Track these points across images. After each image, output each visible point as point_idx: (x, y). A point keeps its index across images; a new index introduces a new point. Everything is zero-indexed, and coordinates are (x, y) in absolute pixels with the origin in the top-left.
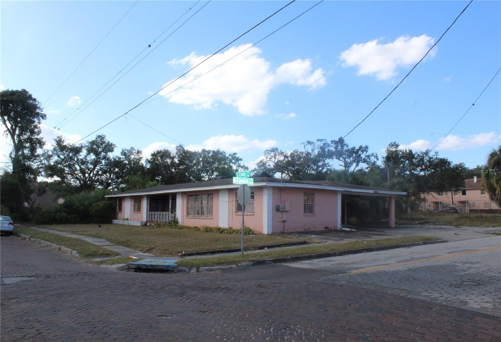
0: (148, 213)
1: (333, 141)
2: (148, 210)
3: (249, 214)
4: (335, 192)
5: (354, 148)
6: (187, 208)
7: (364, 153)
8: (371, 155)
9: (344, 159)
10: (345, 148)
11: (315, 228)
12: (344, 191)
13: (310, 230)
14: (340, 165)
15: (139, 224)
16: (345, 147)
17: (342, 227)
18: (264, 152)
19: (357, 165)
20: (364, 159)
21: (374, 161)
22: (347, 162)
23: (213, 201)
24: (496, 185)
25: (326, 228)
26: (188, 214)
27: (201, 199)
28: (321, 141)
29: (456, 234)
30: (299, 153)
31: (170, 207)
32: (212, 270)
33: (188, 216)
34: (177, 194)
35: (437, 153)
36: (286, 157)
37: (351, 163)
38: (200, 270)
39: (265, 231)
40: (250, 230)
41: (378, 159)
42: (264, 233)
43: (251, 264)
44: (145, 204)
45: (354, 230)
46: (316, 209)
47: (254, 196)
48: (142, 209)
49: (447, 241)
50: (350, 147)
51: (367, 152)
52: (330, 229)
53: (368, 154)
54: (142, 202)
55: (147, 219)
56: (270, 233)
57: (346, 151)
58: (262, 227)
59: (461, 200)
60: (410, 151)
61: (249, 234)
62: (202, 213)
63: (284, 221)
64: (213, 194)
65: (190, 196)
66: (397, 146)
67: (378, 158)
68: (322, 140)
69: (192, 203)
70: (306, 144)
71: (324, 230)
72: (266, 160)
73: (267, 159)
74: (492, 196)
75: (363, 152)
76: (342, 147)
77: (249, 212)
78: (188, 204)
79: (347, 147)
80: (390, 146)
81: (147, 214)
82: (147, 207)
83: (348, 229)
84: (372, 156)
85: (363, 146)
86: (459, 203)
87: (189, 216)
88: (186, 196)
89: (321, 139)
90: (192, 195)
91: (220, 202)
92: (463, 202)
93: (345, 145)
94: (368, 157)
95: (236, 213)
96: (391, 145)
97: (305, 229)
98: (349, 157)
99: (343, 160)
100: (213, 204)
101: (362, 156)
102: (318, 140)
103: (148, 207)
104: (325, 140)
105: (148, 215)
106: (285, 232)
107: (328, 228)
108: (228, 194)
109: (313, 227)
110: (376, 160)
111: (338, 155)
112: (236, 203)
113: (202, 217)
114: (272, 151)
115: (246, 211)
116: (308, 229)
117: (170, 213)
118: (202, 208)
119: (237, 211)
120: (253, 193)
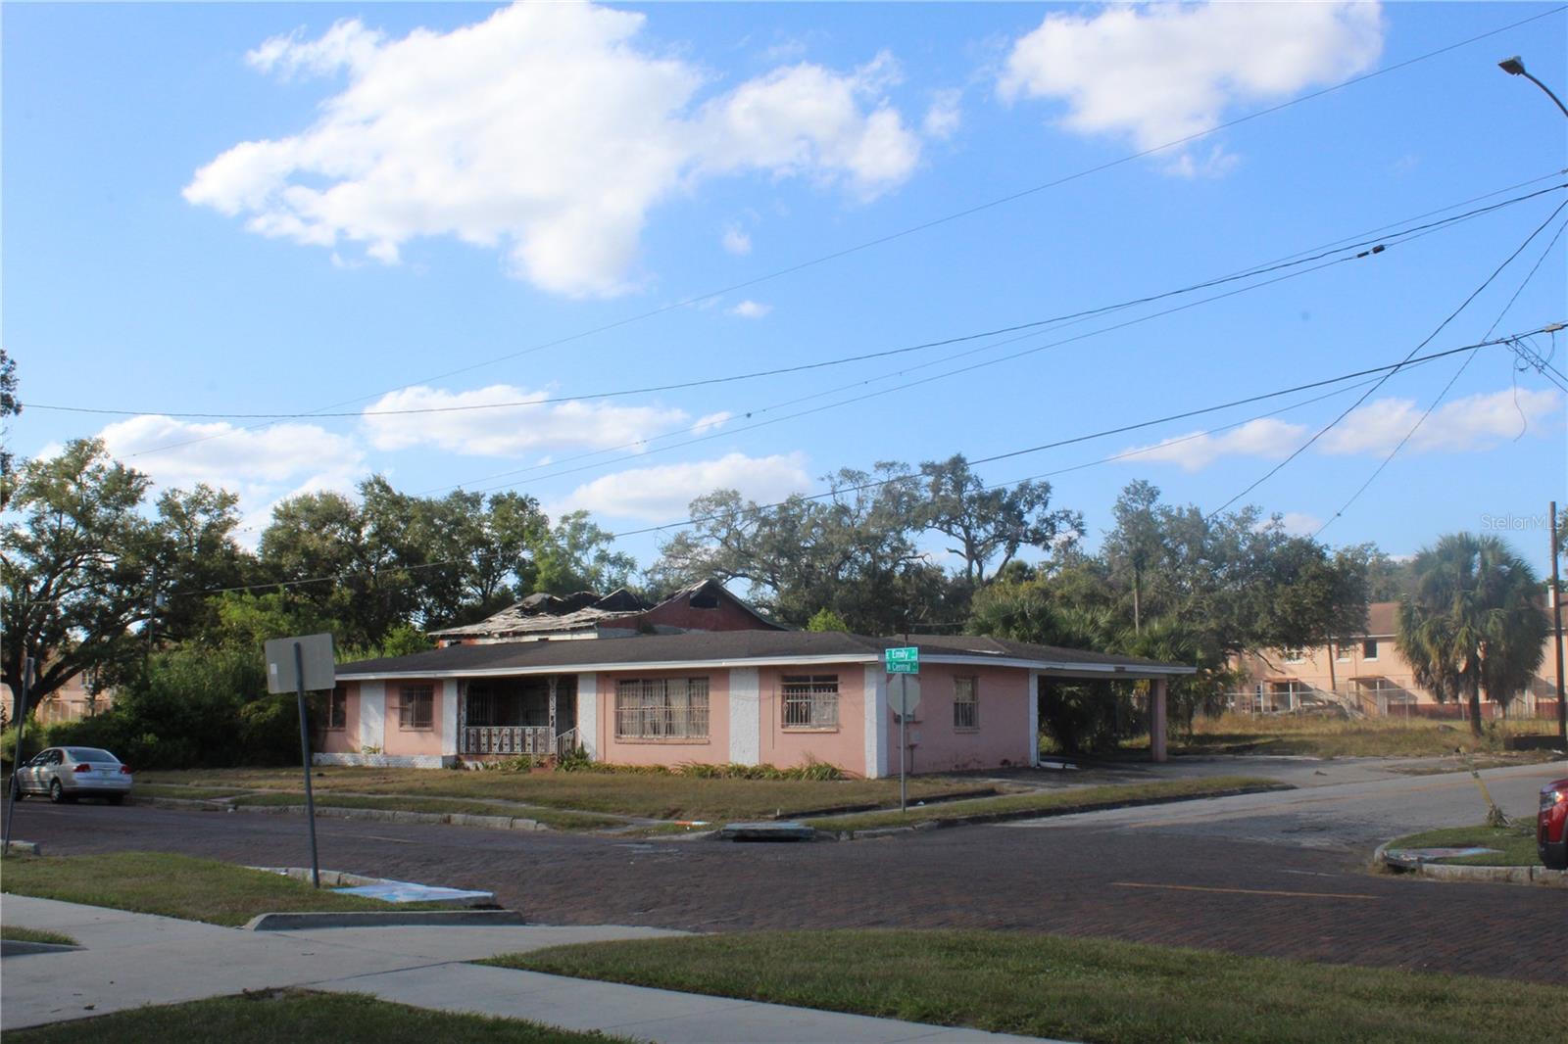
0: (463, 730)
1: (928, 466)
2: (464, 721)
3: (823, 729)
4: (1025, 673)
5: (998, 494)
6: (619, 716)
7: (1038, 508)
8: (1062, 515)
9: (967, 529)
10: (970, 490)
11: (979, 762)
12: (1047, 669)
13: (969, 768)
14: (951, 551)
15: (438, 764)
16: (970, 487)
17: (1042, 760)
18: (691, 505)
19: (1012, 550)
20: (1035, 532)
21: (1070, 538)
22: (975, 538)
23: (707, 699)
24: (1427, 646)
25: (1005, 762)
26: (620, 731)
27: (666, 690)
28: (889, 470)
29: (1317, 773)
30: (804, 506)
31: (552, 712)
32: (875, 836)
33: (617, 737)
34: (580, 677)
35: (1279, 518)
36: (765, 522)
37: (989, 545)
38: (855, 836)
39: (872, 770)
40: (834, 771)
41: (1082, 533)
42: (868, 776)
43: (936, 824)
44: (448, 708)
45: (1073, 767)
46: (983, 716)
47: (836, 685)
48: (435, 719)
50: (989, 487)
51: (1046, 504)
52: (1012, 765)
53: (1048, 514)
54: (436, 698)
55: (458, 748)
56: (884, 775)
57: (972, 500)
58: (862, 762)
59: (1361, 674)
60: (1195, 513)
61: (831, 778)
62: (670, 730)
63: (912, 747)
64: (707, 678)
65: (623, 682)
66: (1153, 494)
67: (1083, 528)
68: (892, 464)
69: (631, 703)
70: (837, 480)
71: (1000, 766)
72: (698, 535)
73: (698, 529)
74: (1420, 674)
75: (1031, 505)
76: (959, 486)
77: (824, 726)
78: (618, 704)
79: (979, 485)
80: (1128, 493)
81: (459, 733)
82: (459, 714)
83: (1059, 766)
84: (1062, 518)
85: (1035, 482)
86: (1354, 682)
87: (623, 736)
88: (614, 683)
89: (890, 461)
90: (637, 681)
91: (731, 699)
92: (1369, 682)
93: (969, 479)
94: (1050, 524)
95: (783, 727)
96: (1132, 489)
97: (957, 764)
98: (984, 520)
99: (964, 536)
100: (708, 703)
101: (1027, 518)
102: (880, 466)
103: (464, 714)
104: (903, 466)
105: (463, 737)
106: (915, 772)
107: (1009, 763)
108: (758, 678)
109: (974, 760)
110: (1074, 534)
111: (947, 514)
112: (783, 703)
113: (671, 738)
114: (719, 504)
115: (814, 722)
116: (965, 766)
117: (553, 730)
118: (669, 715)
119: (788, 721)
120: (835, 678)
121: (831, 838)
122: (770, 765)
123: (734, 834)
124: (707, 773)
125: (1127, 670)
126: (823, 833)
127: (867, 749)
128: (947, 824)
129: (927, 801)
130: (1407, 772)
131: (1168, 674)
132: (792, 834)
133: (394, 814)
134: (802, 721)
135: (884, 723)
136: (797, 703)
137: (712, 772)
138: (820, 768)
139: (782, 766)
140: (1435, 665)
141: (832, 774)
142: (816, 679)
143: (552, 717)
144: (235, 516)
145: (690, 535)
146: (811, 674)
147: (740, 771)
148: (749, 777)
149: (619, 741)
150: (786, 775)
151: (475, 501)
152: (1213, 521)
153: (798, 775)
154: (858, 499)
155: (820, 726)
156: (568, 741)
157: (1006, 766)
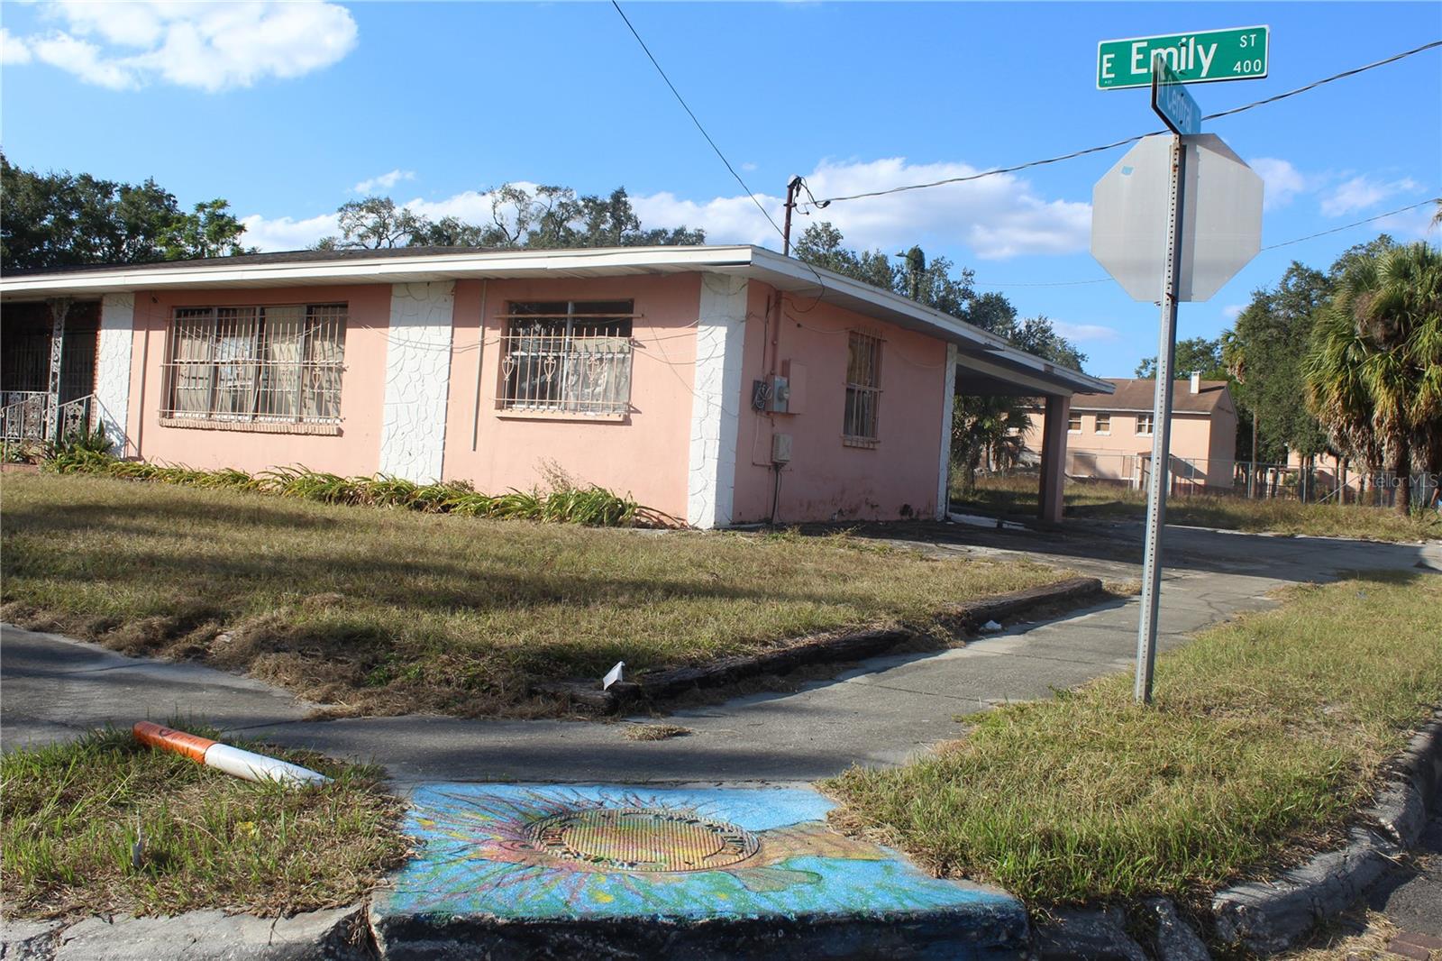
1: (590, 201)
3: (590, 416)
6: (171, 376)
10: (629, 230)
11: (873, 507)
13: (858, 517)
16: (629, 226)
17: (951, 509)
18: (341, 210)
23: (342, 344)
25: (905, 509)
26: (171, 403)
27: (262, 329)
28: (552, 194)
31: (55, 367)
33: (164, 415)
34: (105, 298)
39: (702, 510)
40: (618, 506)
42: (691, 523)
47: (630, 321)
52: (914, 515)
56: (726, 522)
58: (681, 491)
62: (266, 403)
63: (777, 467)
64: (344, 306)
68: (555, 189)
69: (197, 349)
70: (500, 197)
71: (898, 517)
72: (345, 242)
73: (346, 236)
76: (617, 226)
77: (594, 408)
78: (172, 351)
79: (637, 227)
87: (177, 414)
88: (165, 312)
89: (554, 185)
90: (208, 311)
91: (390, 347)
93: (629, 218)
95: (500, 406)
97: (841, 512)
100: (342, 353)
102: (541, 189)
107: (911, 513)
108: (450, 305)
109: (867, 501)
112: (502, 357)
113: (265, 421)
114: (371, 210)
115: (572, 401)
116: (853, 511)
117: (54, 398)
118: (265, 374)
119: (512, 395)
120: (628, 306)
122: (465, 485)
124: (331, 492)
127: (693, 464)
134: (543, 396)
135: (735, 410)
136: (536, 359)
137: (341, 490)
138: (582, 497)
139: (492, 486)
141: (610, 512)
142: (580, 307)
143: (55, 374)
145: (336, 242)
146: (572, 297)
147: (402, 495)
148: (419, 506)
149: (169, 422)
150: (502, 509)
153: (531, 509)
154: (519, 219)
155: (585, 408)
156: (75, 417)
157: (906, 518)
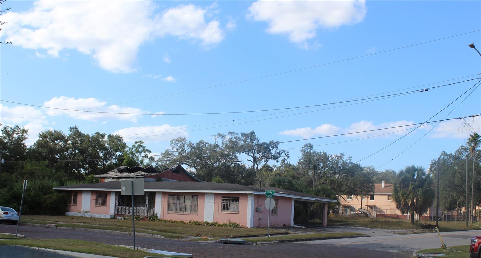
0: (117, 207)
1: (243, 134)
2: (117, 204)
3: (234, 213)
4: (291, 199)
5: (264, 144)
6: (168, 205)
7: (275, 149)
8: (282, 151)
9: (254, 154)
10: (255, 142)
11: (278, 224)
12: (298, 198)
13: (275, 226)
14: (248, 160)
15: (109, 217)
16: (255, 141)
17: (294, 225)
18: (171, 141)
19: (267, 161)
20: (274, 156)
21: (284, 159)
22: (256, 157)
23: (198, 202)
24: (401, 198)
25: (284, 225)
26: (169, 210)
27: (184, 199)
28: (232, 134)
29: (373, 232)
30: (204, 144)
31: (147, 203)
32: (263, 244)
33: (168, 212)
34: (156, 193)
35: (351, 158)
36: (193, 148)
37: (260, 159)
38: (258, 244)
39: (249, 225)
40: (238, 225)
41: (288, 157)
42: (247, 227)
43: (279, 241)
44: (112, 200)
45: (304, 227)
46: (279, 211)
47: (239, 200)
48: (108, 203)
49: (369, 236)
50: (261, 142)
51: (277, 148)
52: (286, 226)
53: (278, 151)
54: (108, 197)
55: (115, 213)
56: (252, 227)
57: (256, 145)
58: (246, 223)
59: (369, 204)
60: (325, 154)
61: (237, 227)
62: (185, 210)
63: (260, 219)
64: (198, 196)
65: (170, 195)
66: (311, 147)
67: (289, 156)
68: (233, 133)
69: (173, 201)
70: (217, 136)
71: (283, 226)
72: (173, 151)
73: (173, 149)
74: (398, 206)
75: (273, 148)
76: (252, 141)
77: (234, 212)
78: (169, 202)
79: (258, 141)
80: (305, 146)
81: (115, 208)
82: (115, 202)
83: (299, 227)
84: (282, 153)
85: (275, 141)
86: (367, 207)
87: (170, 211)
88: (167, 195)
89: (233, 132)
90: (175, 195)
91: (205, 202)
92: (371, 207)
93: (255, 139)
94: (279, 154)
95: (221, 211)
97: (271, 225)
98: (259, 152)
99: (253, 156)
100: (198, 203)
101: (272, 151)
102: (229, 133)
103: (117, 202)
104: (236, 134)
105: (117, 209)
106: (261, 226)
108: (214, 196)
109: (276, 224)
110: (286, 158)
111: (247, 149)
112: (222, 204)
113: (185, 213)
114: (180, 141)
115: (231, 210)
116: (274, 225)
117: (147, 209)
118: (185, 206)
119: (223, 210)
120: (239, 198)
121: (251, 244)
122: (217, 222)
123: (223, 242)
124: (197, 224)
125: (318, 200)
126: (249, 242)
128: (282, 241)
129: (271, 235)
130: (397, 234)
131: (328, 202)
132: (240, 242)
133: (112, 232)
134: (227, 210)
135: (253, 212)
136: (226, 204)
137: (199, 223)
138: (233, 224)
139: (221, 223)
140: (402, 203)
141: (237, 226)
142: (232, 198)
143: (147, 205)
144: (26, 136)
145: (170, 151)
146: (231, 196)
147: (208, 223)
148: (211, 225)
149: (168, 213)
150: (222, 225)
151: (103, 136)
152: (330, 156)
153: (226, 225)
154: (222, 143)
155: (233, 211)
156: (152, 212)
157: (285, 226)
